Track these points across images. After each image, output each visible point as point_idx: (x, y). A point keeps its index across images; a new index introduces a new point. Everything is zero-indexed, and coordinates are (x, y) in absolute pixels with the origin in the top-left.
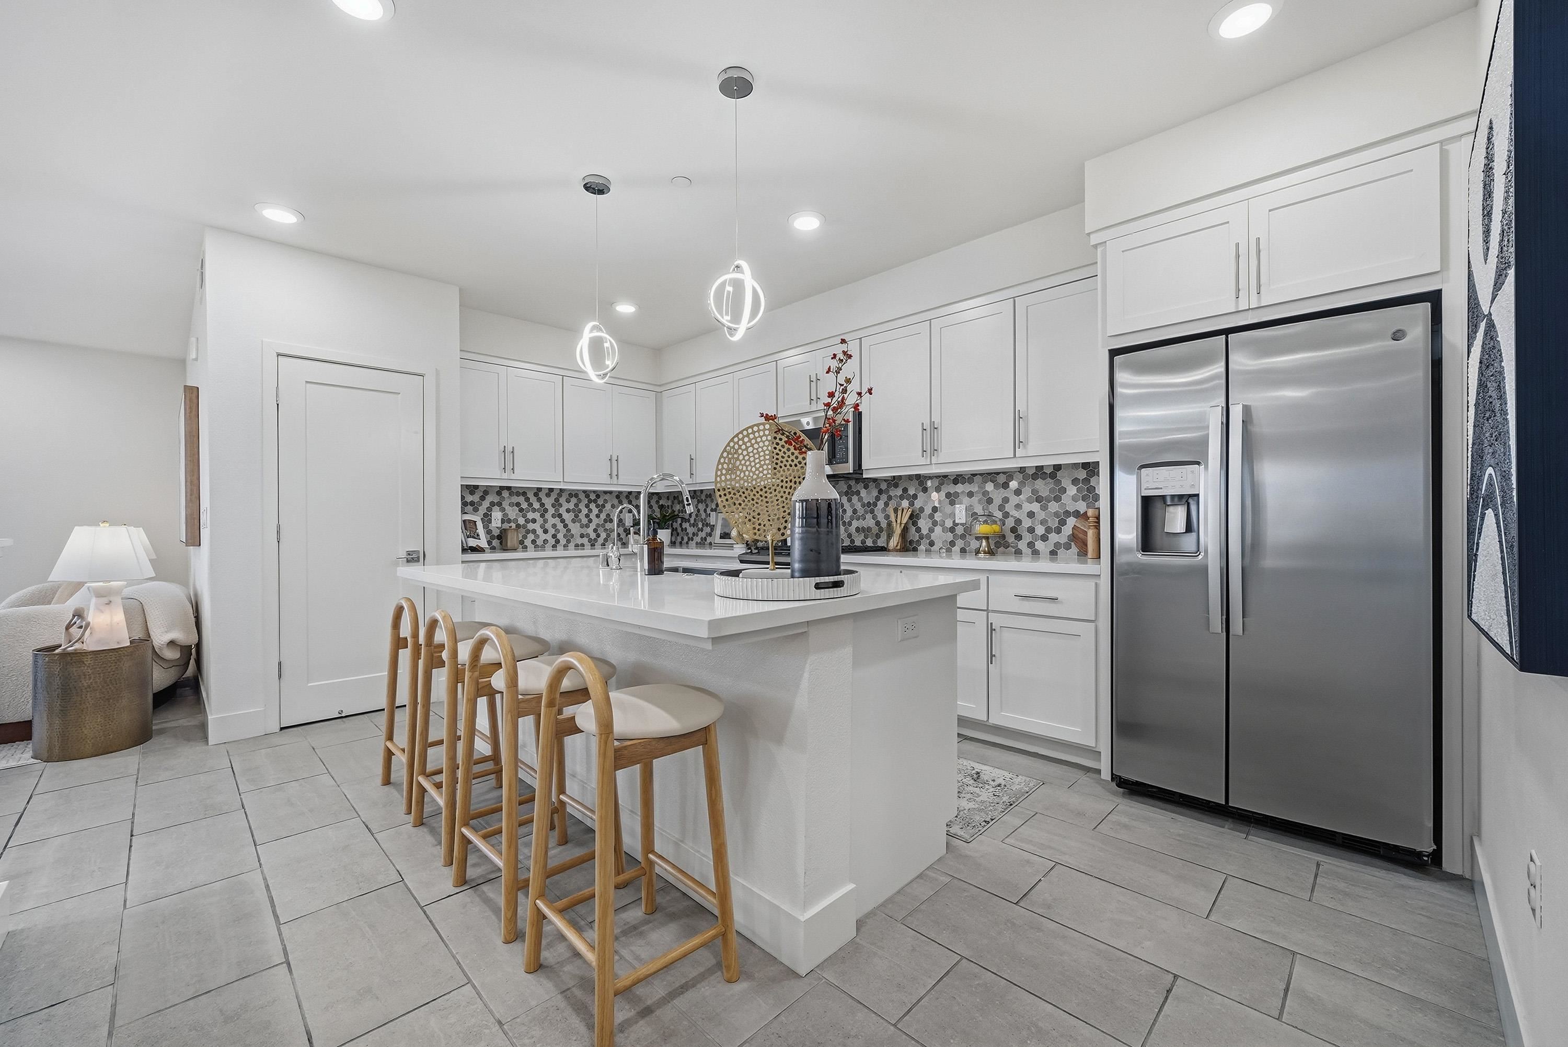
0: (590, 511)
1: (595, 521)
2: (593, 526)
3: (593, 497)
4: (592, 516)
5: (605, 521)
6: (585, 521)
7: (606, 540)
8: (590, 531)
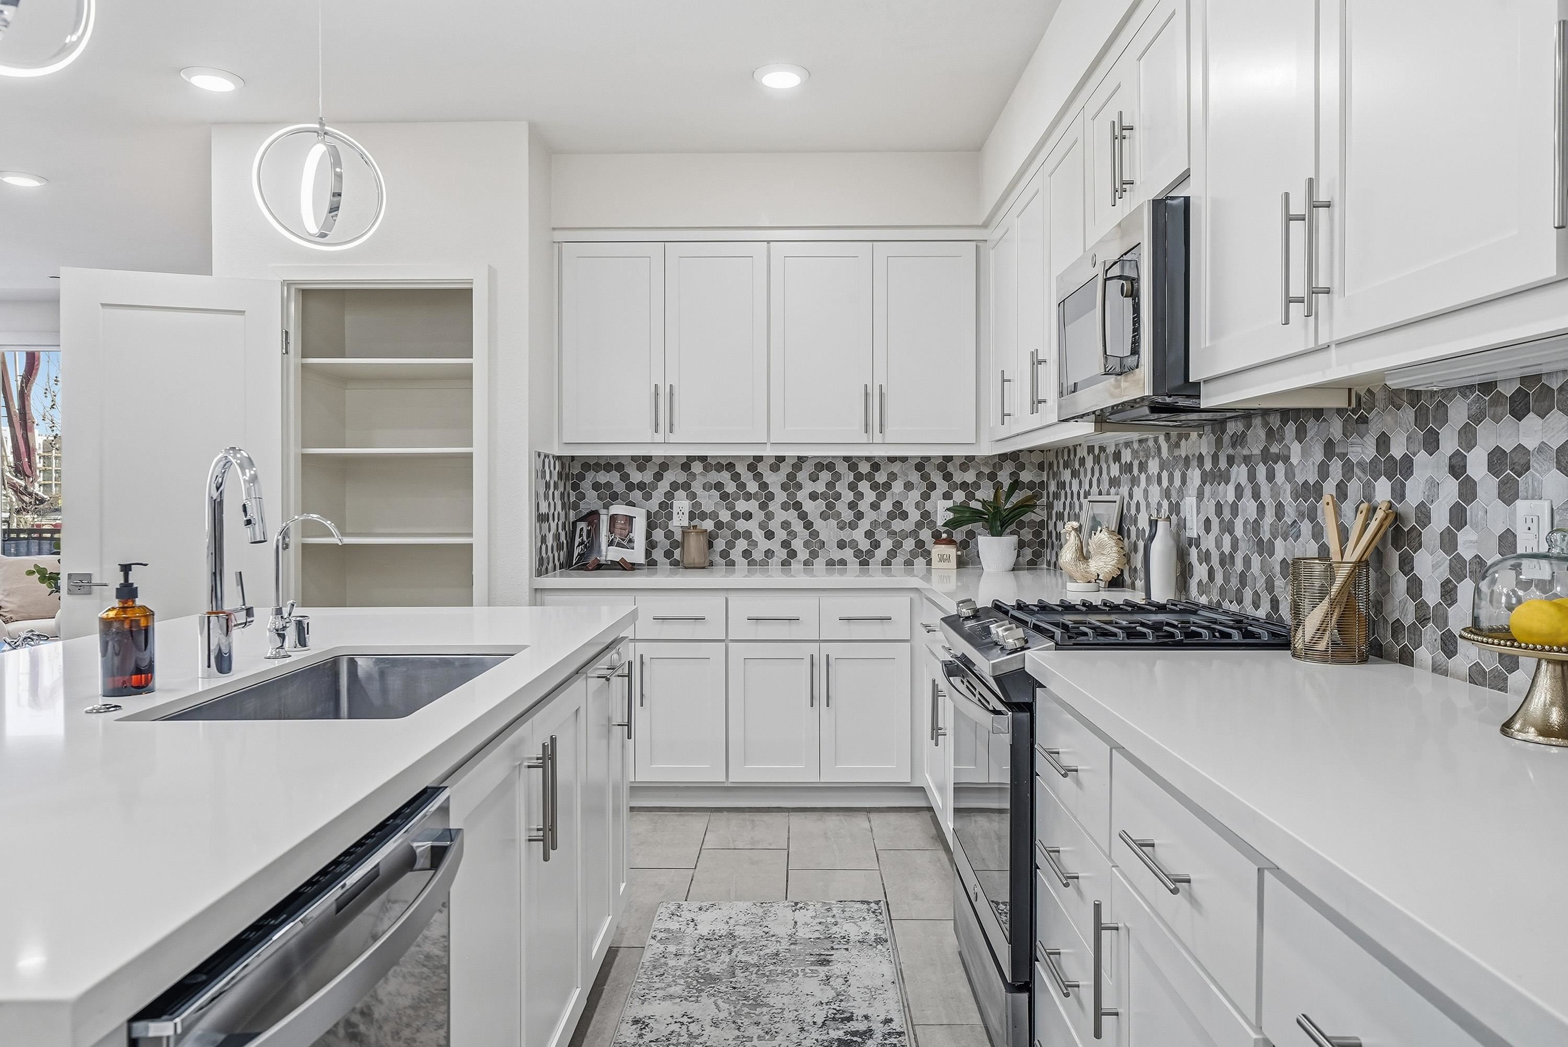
0: (860, 496)
1: (870, 516)
2: (864, 525)
3: (864, 468)
4: (864, 506)
5: (891, 516)
6: (848, 515)
7: (892, 554)
8: (859, 535)
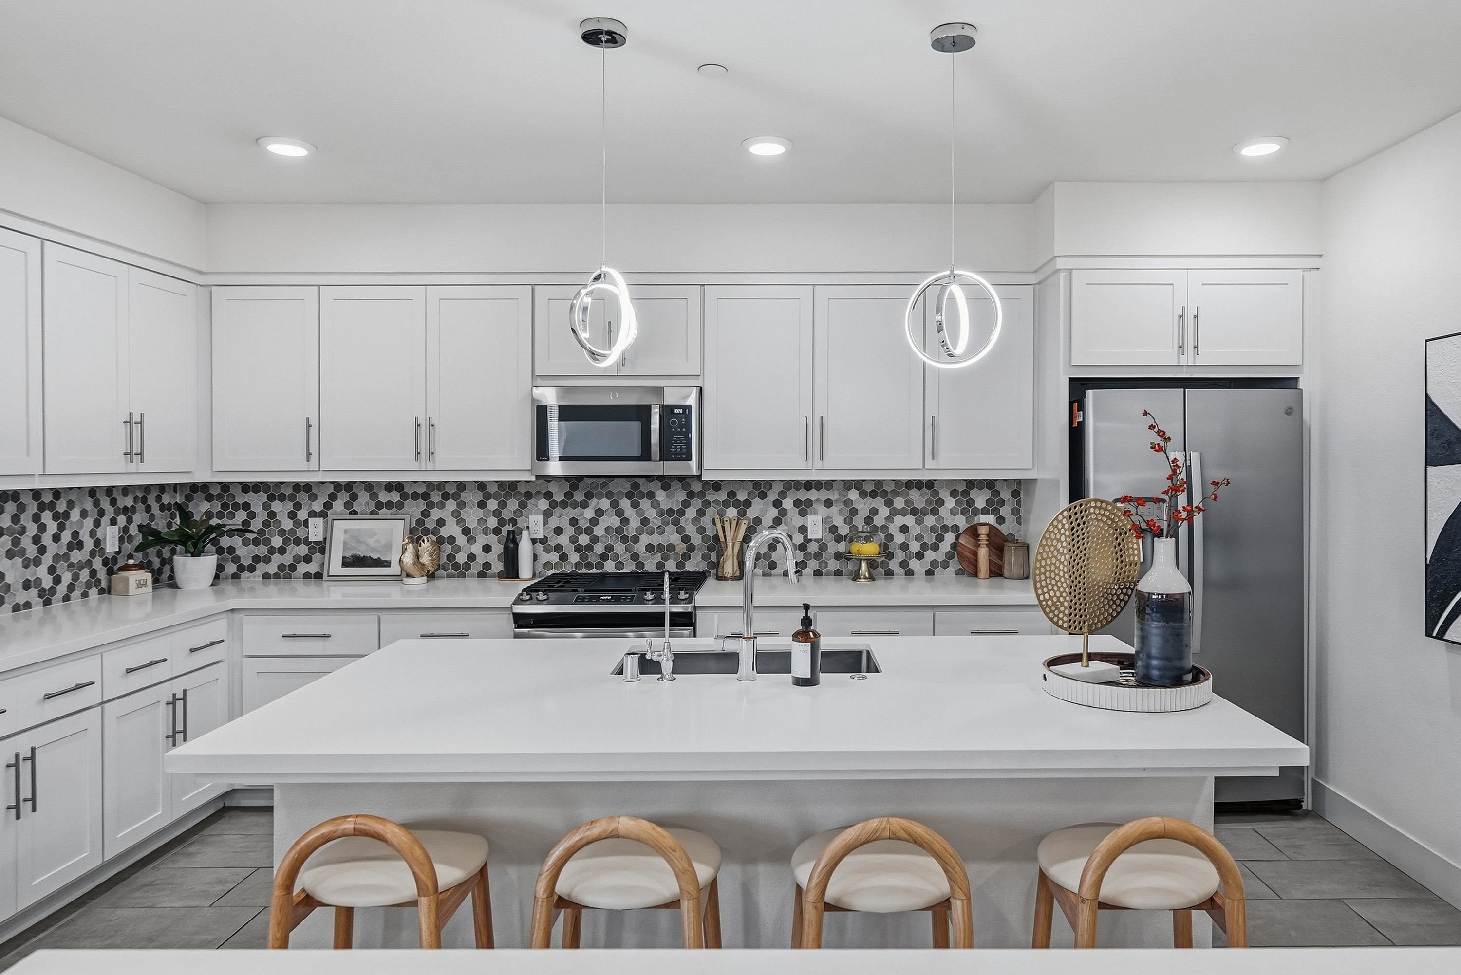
0: (42, 528)
1: (52, 549)
2: (47, 560)
3: (47, 498)
4: (47, 539)
5: (70, 546)
6: (32, 551)
7: (71, 588)
8: (42, 572)
